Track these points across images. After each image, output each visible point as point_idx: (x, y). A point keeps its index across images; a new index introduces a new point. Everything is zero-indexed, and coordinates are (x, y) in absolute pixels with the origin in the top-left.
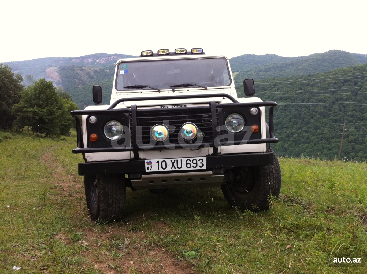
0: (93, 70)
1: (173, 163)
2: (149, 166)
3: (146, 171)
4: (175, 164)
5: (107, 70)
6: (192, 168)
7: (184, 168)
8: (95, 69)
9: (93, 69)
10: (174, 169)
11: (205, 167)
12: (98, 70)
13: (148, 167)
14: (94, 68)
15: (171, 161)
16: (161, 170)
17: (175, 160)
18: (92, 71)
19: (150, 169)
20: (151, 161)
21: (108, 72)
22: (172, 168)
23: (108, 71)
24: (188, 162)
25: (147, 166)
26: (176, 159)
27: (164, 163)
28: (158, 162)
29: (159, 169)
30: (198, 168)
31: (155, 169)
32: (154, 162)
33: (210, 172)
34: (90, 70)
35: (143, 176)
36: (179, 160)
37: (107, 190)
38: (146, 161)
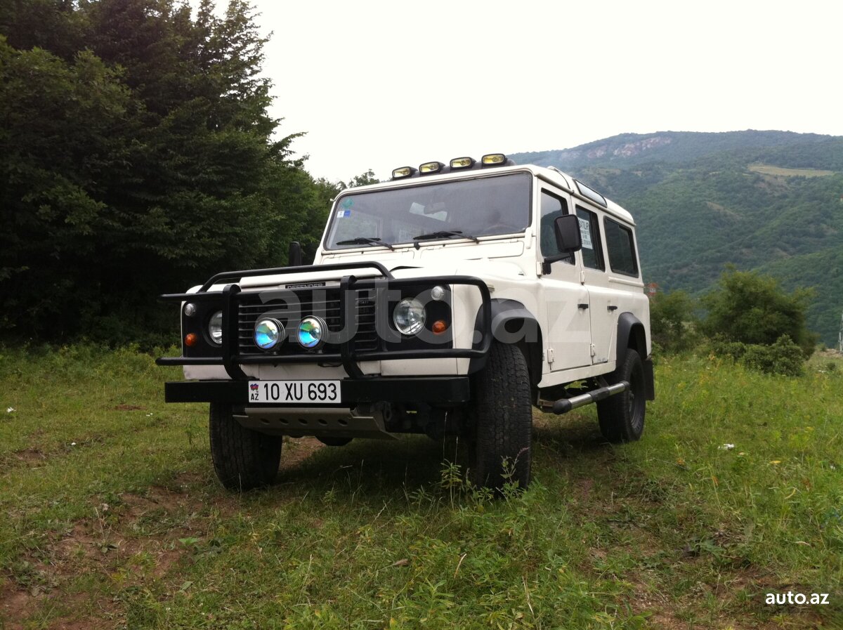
0: (606, 174)
1: (289, 390)
2: (255, 392)
3: (250, 401)
4: (292, 392)
5: (637, 170)
6: (318, 401)
7: (306, 400)
8: (612, 171)
9: (607, 172)
10: (289, 401)
11: (338, 400)
12: (618, 172)
13: (253, 395)
14: (608, 170)
15: (286, 384)
16: (271, 400)
17: (292, 384)
18: (604, 176)
19: (255, 396)
20: (257, 383)
21: (640, 175)
22: (287, 399)
23: (639, 173)
24: (312, 388)
25: (251, 392)
26: (293, 382)
27: (275, 388)
28: (266, 386)
29: (267, 399)
30: (327, 401)
31: (262, 399)
32: (261, 384)
33: (347, 410)
34: (599, 174)
35: (247, 410)
36: (298, 383)
37: (218, 430)
38: (250, 383)
